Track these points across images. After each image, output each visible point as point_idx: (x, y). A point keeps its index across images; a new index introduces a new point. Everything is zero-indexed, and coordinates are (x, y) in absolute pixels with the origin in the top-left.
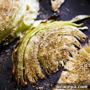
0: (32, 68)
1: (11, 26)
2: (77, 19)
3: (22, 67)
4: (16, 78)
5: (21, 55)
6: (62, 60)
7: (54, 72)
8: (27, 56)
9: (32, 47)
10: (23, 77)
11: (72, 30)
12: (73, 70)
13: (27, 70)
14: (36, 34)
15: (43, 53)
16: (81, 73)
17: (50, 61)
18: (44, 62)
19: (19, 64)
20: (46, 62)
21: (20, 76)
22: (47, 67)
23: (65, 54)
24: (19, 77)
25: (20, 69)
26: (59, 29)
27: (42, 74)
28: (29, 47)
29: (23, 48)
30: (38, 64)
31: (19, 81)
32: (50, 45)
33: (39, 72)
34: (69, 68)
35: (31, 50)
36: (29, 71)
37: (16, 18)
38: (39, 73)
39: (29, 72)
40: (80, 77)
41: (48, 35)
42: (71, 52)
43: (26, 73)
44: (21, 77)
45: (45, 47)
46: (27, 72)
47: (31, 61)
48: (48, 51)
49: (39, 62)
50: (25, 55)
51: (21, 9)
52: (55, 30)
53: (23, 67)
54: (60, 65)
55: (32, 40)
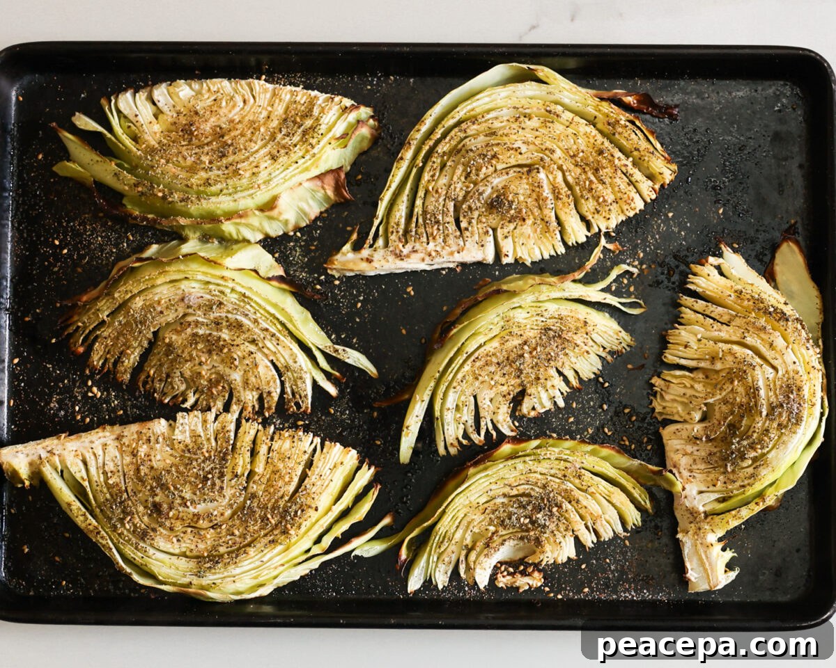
0: (121, 338)
1: (183, 204)
2: (336, 351)
3: (107, 313)
4: (76, 318)
5: (128, 289)
6: (197, 396)
7: (156, 395)
8: (139, 303)
9: (170, 300)
10: (87, 331)
11: (291, 362)
12: (180, 443)
13: (110, 331)
14: (208, 283)
15: (174, 337)
16: (181, 468)
17: (172, 367)
18: (158, 357)
19: (108, 300)
20: (160, 360)
21: (84, 323)
22: (152, 372)
23: (214, 391)
24: (80, 324)
25: (98, 310)
26: (267, 330)
27: (129, 371)
28: (163, 292)
29: (149, 279)
30: (142, 346)
31: (71, 330)
32: (208, 341)
33: (127, 361)
34: (181, 428)
35: (159, 302)
36: (109, 336)
37: (213, 199)
38: (125, 364)
39: (106, 338)
40: (169, 472)
41: (230, 316)
42: (234, 400)
43: (98, 333)
44: (85, 327)
45: (195, 331)
46: (106, 334)
47: (134, 325)
48: (191, 346)
49: (150, 343)
50: (138, 298)
51: (251, 191)
52: (256, 321)
53: (108, 316)
54: (181, 399)
55: (183, 287)
